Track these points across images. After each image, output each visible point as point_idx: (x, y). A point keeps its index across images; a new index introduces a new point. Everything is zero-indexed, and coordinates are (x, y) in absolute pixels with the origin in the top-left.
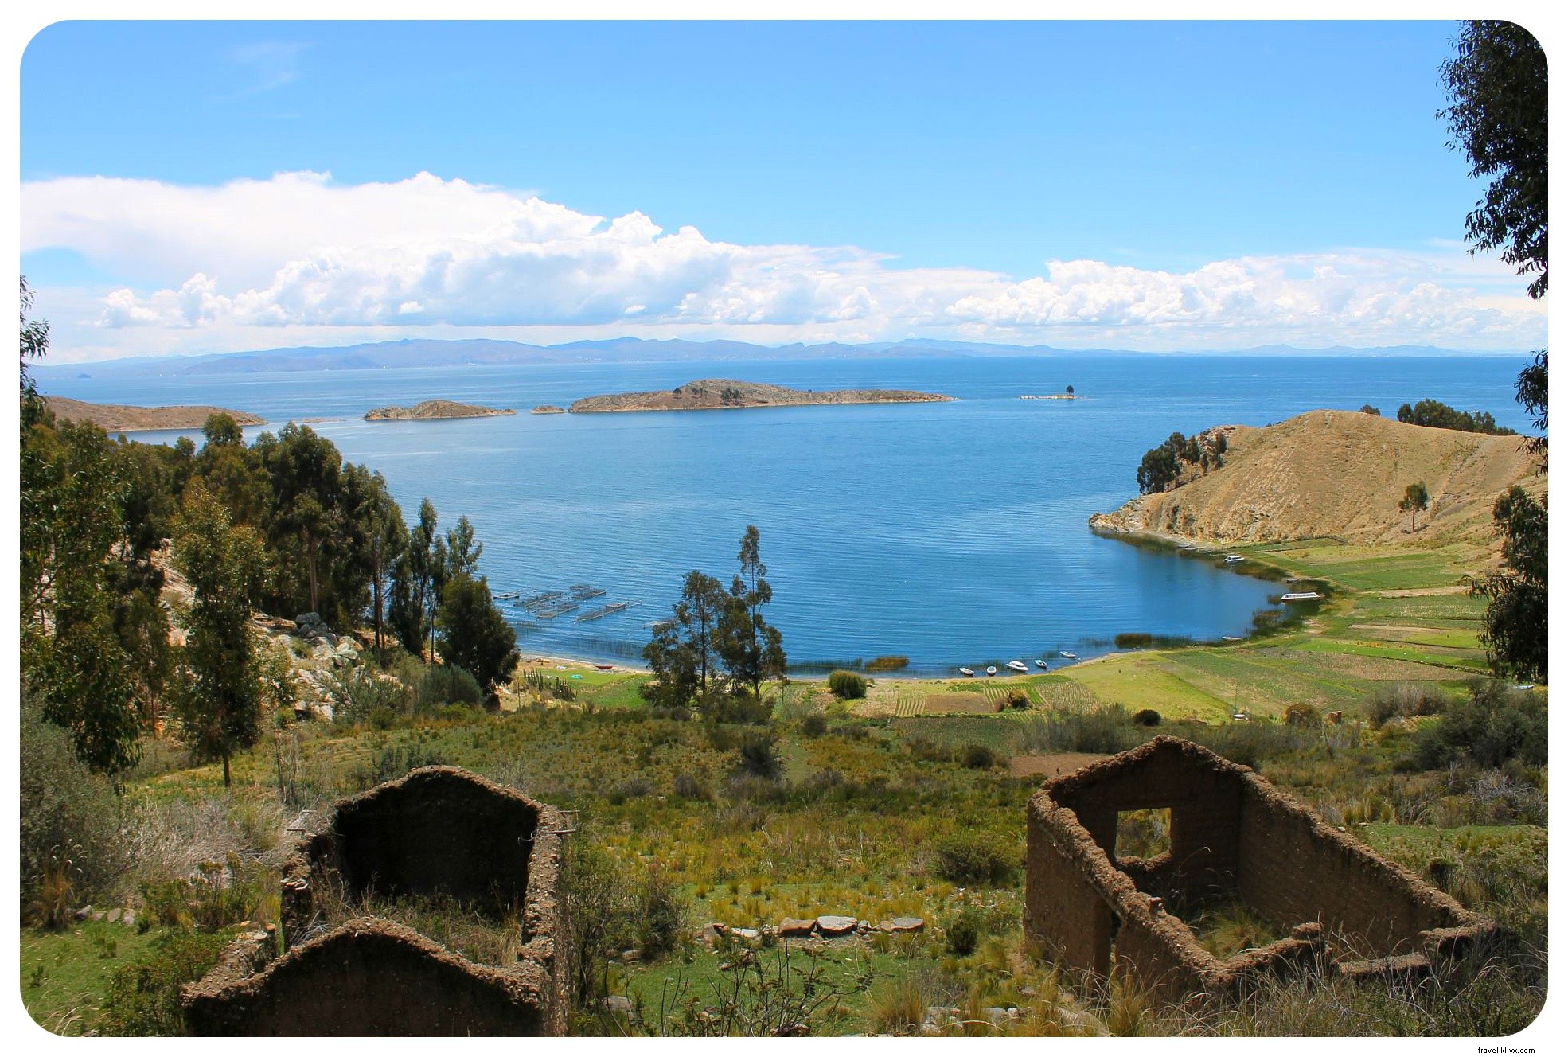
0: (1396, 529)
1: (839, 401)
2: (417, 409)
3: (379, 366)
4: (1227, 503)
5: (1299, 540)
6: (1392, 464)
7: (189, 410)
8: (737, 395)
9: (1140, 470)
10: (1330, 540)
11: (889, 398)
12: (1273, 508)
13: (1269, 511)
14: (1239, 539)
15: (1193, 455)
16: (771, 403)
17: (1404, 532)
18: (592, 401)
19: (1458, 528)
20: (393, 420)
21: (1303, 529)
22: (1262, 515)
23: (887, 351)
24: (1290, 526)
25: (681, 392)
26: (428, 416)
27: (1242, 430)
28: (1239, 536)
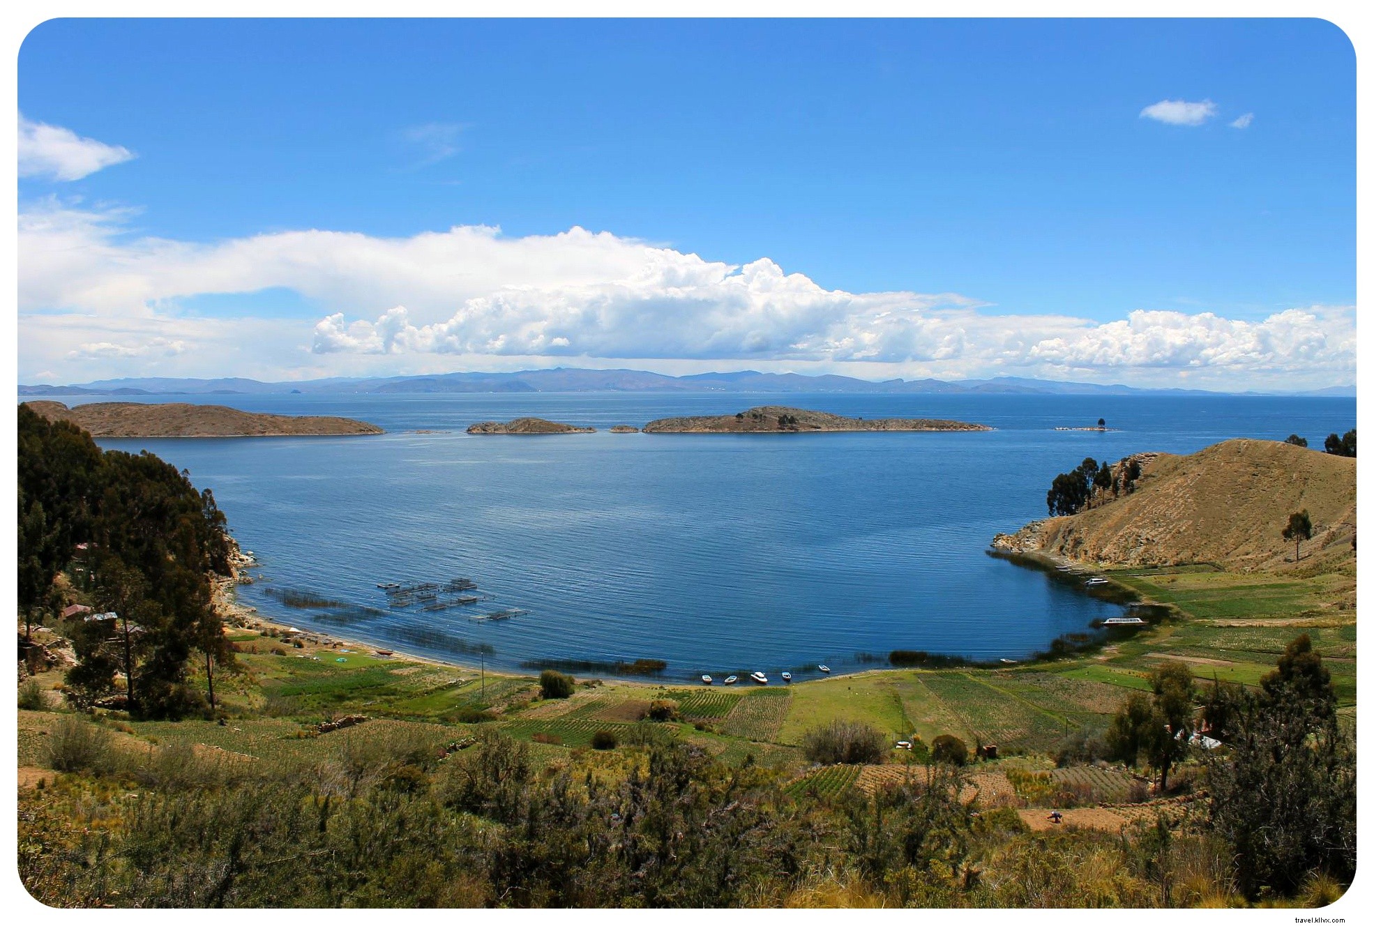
0: (1281, 557)
1: (886, 429)
2: (511, 424)
3: (535, 390)
4: (1117, 528)
5: (1177, 565)
6: (1297, 493)
7: (323, 419)
8: (792, 420)
9: (1050, 493)
10: (1208, 566)
11: (932, 427)
12: (1161, 533)
13: (1156, 536)
14: (1119, 563)
15: (1104, 479)
16: (824, 429)
17: (1286, 560)
18: (663, 423)
19: (1339, 558)
20: (491, 434)
21: (1185, 555)
22: (1148, 539)
23: (977, 387)
24: (1173, 552)
25: (742, 417)
26: (520, 431)
27: (1163, 457)
28: (1120, 559)
